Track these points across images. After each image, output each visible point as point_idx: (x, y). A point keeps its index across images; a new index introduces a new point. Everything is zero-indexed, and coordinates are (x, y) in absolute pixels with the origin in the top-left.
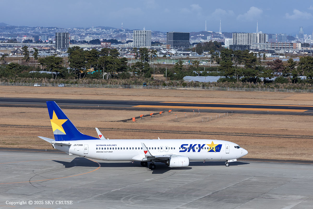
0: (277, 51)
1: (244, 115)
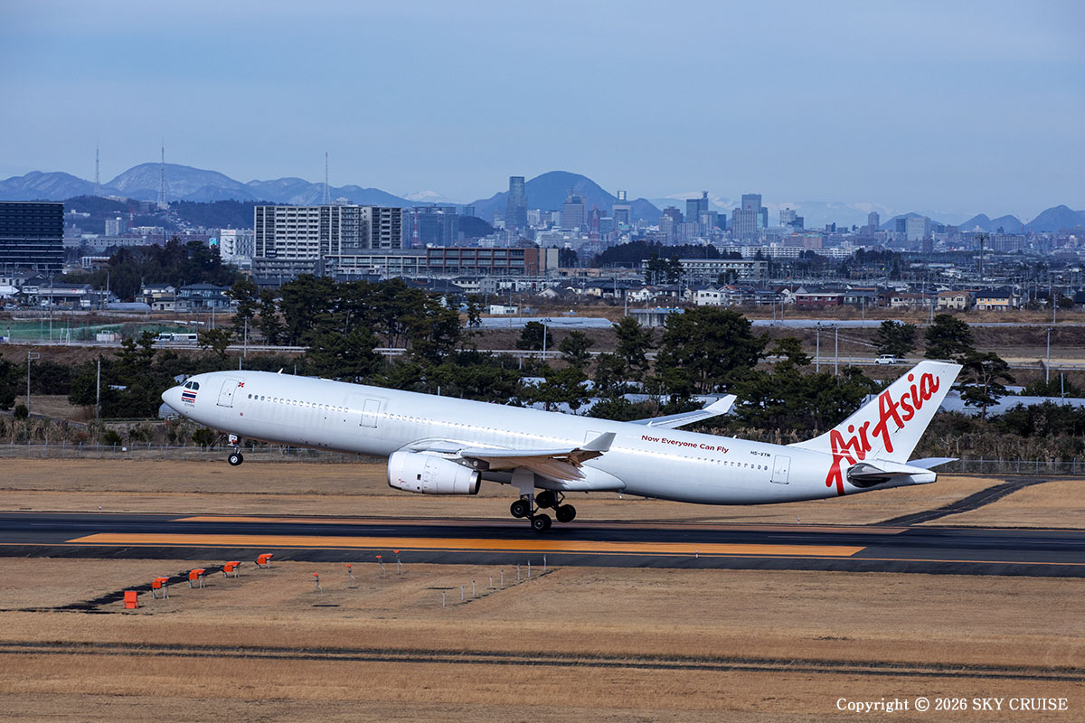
0: (466, 285)
1: (601, 572)
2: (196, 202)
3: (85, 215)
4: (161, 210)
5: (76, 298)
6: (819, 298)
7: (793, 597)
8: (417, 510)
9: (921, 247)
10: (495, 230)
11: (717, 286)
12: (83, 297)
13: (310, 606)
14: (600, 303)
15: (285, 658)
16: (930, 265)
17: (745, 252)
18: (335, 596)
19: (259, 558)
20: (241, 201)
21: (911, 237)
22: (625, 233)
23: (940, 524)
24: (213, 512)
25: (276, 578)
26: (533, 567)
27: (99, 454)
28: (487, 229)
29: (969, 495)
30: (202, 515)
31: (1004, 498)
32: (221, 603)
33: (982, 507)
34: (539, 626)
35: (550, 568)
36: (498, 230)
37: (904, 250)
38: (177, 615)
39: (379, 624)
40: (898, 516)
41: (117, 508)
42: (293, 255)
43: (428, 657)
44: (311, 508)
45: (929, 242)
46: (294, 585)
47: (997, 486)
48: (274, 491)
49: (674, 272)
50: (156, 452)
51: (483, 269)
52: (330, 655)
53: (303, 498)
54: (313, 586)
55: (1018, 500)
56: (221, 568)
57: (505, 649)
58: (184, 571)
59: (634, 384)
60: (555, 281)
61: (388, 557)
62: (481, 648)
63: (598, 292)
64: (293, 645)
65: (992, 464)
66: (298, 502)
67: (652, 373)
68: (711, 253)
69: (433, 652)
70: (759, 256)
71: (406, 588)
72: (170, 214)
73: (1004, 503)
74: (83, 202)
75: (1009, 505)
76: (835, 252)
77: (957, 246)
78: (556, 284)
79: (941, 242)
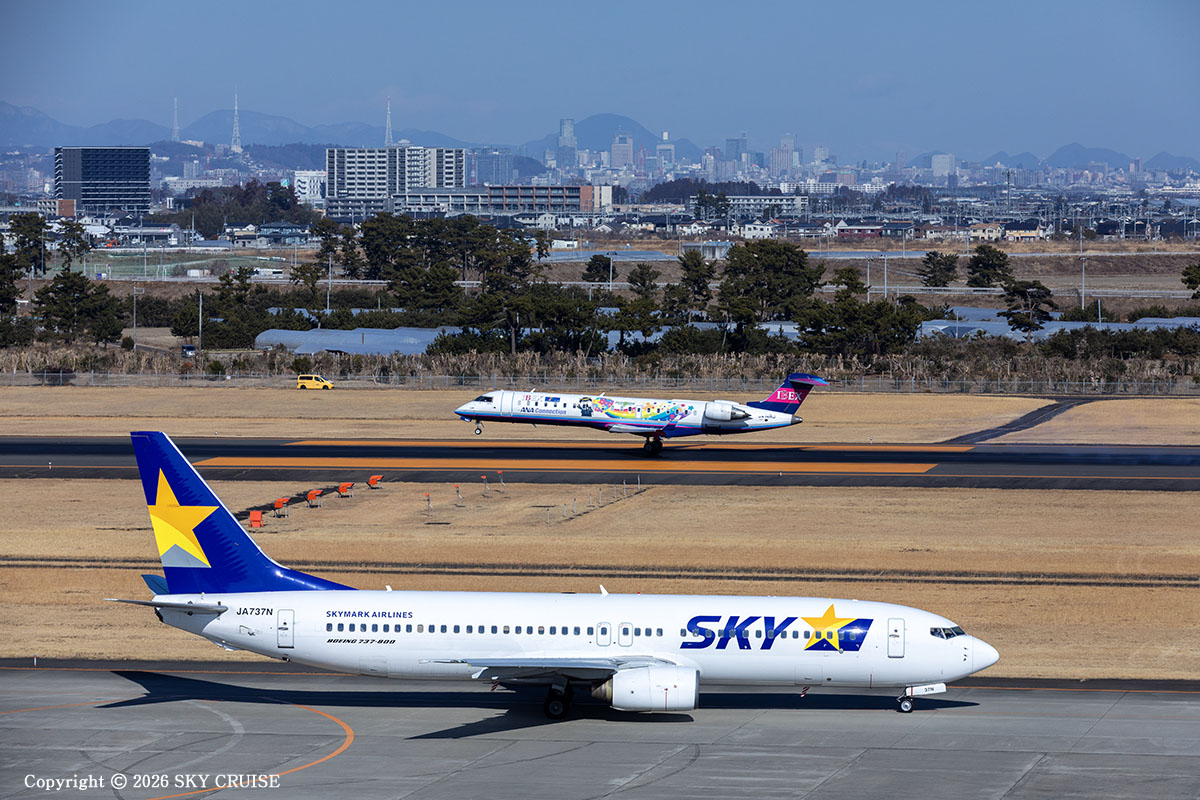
2: (267, 146)
3: (165, 159)
4: (234, 154)
5: (165, 237)
6: (859, 230)
7: (874, 512)
8: (510, 433)
9: (946, 183)
10: (547, 169)
11: (764, 220)
12: (170, 235)
13: (422, 524)
14: (653, 237)
15: (406, 573)
16: (958, 199)
17: (784, 188)
18: (445, 515)
19: (371, 478)
20: (309, 144)
21: (937, 173)
22: (669, 171)
23: (1003, 442)
24: (320, 436)
25: (388, 498)
26: (628, 486)
27: (206, 383)
28: (541, 170)
29: (1023, 415)
30: (309, 439)
31: (1057, 416)
32: (340, 522)
33: (1038, 426)
34: (640, 540)
35: (644, 486)
36: (550, 169)
37: (931, 186)
38: (301, 533)
39: (489, 540)
40: (962, 435)
41: (231, 433)
42: (363, 195)
43: (539, 571)
44: (411, 431)
45: (953, 178)
46: (406, 505)
47: (1049, 406)
48: (371, 416)
49: (722, 208)
50: (258, 381)
51: (541, 206)
52: (447, 570)
53: (401, 422)
54: (423, 506)
55: (1070, 419)
56: (336, 489)
57: (610, 563)
58: (301, 491)
59: (698, 313)
60: (611, 217)
61: (492, 477)
62: (589, 562)
63: (651, 227)
64: (411, 560)
65: (1042, 385)
66: (398, 427)
67: (714, 302)
68: (752, 189)
69: (544, 567)
70: (798, 192)
71: (510, 506)
72: (244, 157)
73: (1056, 422)
74: (163, 148)
75: (1062, 423)
76: (867, 188)
77: (980, 181)
78: (611, 220)
79: (965, 178)
